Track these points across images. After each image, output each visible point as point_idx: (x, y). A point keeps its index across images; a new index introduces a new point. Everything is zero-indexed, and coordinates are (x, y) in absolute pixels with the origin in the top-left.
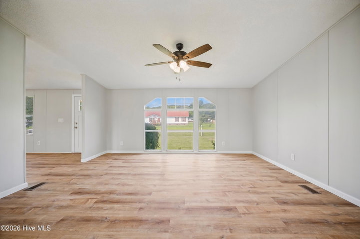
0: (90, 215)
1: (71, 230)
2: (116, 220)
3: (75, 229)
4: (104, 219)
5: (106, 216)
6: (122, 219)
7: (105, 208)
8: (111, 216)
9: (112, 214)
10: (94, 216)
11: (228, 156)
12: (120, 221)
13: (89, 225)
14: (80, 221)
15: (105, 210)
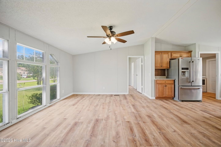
0: (164, 141)
1: (180, 144)
2: (158, 128)
3: (178, 142)
4: (161, 133)
5: (159, 134)
6: (156, 127)
7: (153, 137)
8: (157, 132)
9: (155, 132)
10: (163, 139)
11: (72, 99)
12: (157, 127)
13: (170, 137)
14: (172, 143)
15: (154, 136)
